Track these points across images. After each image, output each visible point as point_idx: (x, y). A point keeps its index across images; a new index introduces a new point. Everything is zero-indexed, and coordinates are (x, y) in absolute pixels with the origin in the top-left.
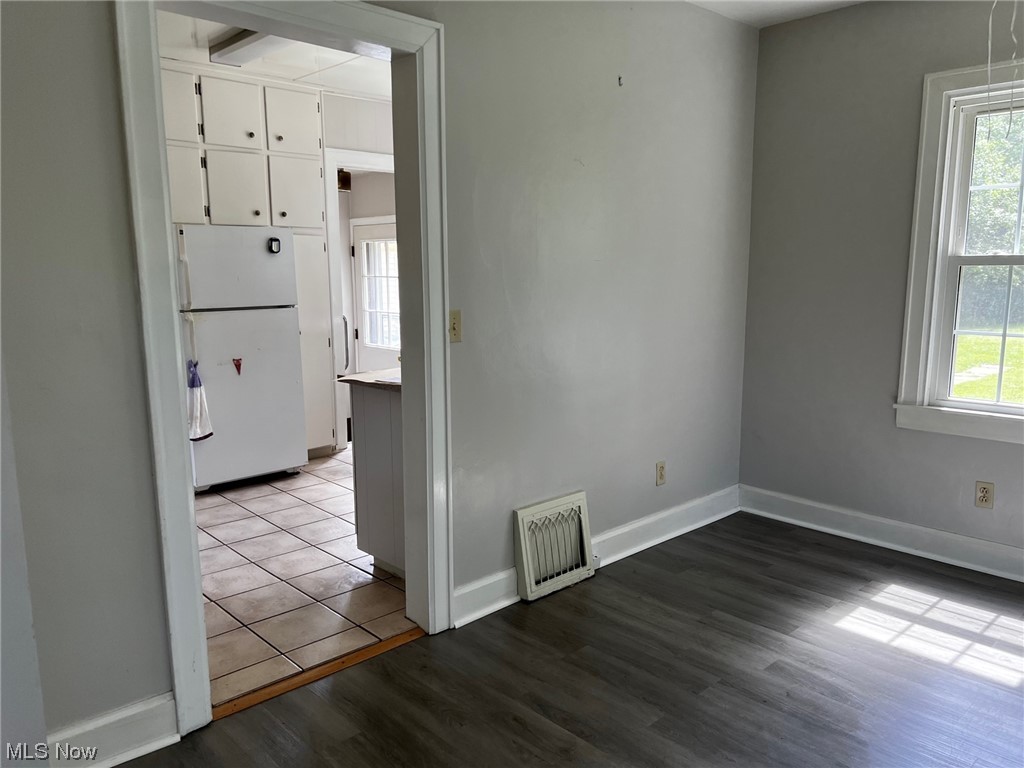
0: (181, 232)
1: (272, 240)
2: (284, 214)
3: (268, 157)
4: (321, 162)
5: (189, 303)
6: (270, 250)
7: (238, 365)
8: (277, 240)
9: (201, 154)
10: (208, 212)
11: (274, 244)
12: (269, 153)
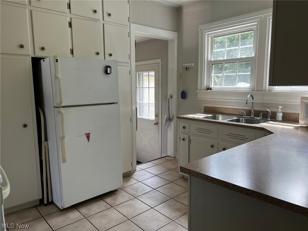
0: (57, 61)
1: (107, 67)
2: (111, 55)
3: (103, 24)
4: (129, 29)
5: (61, 103)
6: (106, 72)
7: (88, 136)
8: (110, 67)
9: (69, 20)
10: (72, 52)
11: (108, 69)
12: (104, 22)
